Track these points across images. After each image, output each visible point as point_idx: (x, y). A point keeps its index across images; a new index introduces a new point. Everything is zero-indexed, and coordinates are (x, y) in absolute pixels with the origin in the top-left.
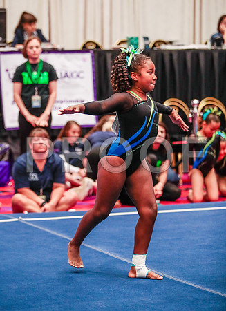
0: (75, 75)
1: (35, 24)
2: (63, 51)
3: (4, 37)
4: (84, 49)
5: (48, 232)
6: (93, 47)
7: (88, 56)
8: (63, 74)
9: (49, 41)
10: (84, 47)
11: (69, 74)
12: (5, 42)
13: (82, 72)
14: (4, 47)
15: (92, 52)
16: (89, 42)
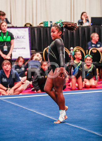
8: (17, 37)
9: (11, 23)
11: (19, 37)
15: (28, 27)
16: (27, 24)
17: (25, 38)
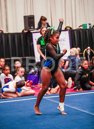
1: (46, 21)
3: (34, 26)
4: (66, 30)
7: (67, 32)
11: (60, 40)
12: (34, 28)
14: (34, 30)
15: (69, 30)
16: (67, 27)
17: (65, 41)
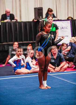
0: (65, 28)
2: (61, 20)
3: (42, 16)
4: (68, 20)
5: (58, 78)
6: (70, 19)
7: (69, 22)
8: (61, 28)
9: (57, 17)
10: (68, 19)
11: (63, 28)
12: (43, 18)
13: (67, 27)
15: (70, 20)
16: (69, 17)
